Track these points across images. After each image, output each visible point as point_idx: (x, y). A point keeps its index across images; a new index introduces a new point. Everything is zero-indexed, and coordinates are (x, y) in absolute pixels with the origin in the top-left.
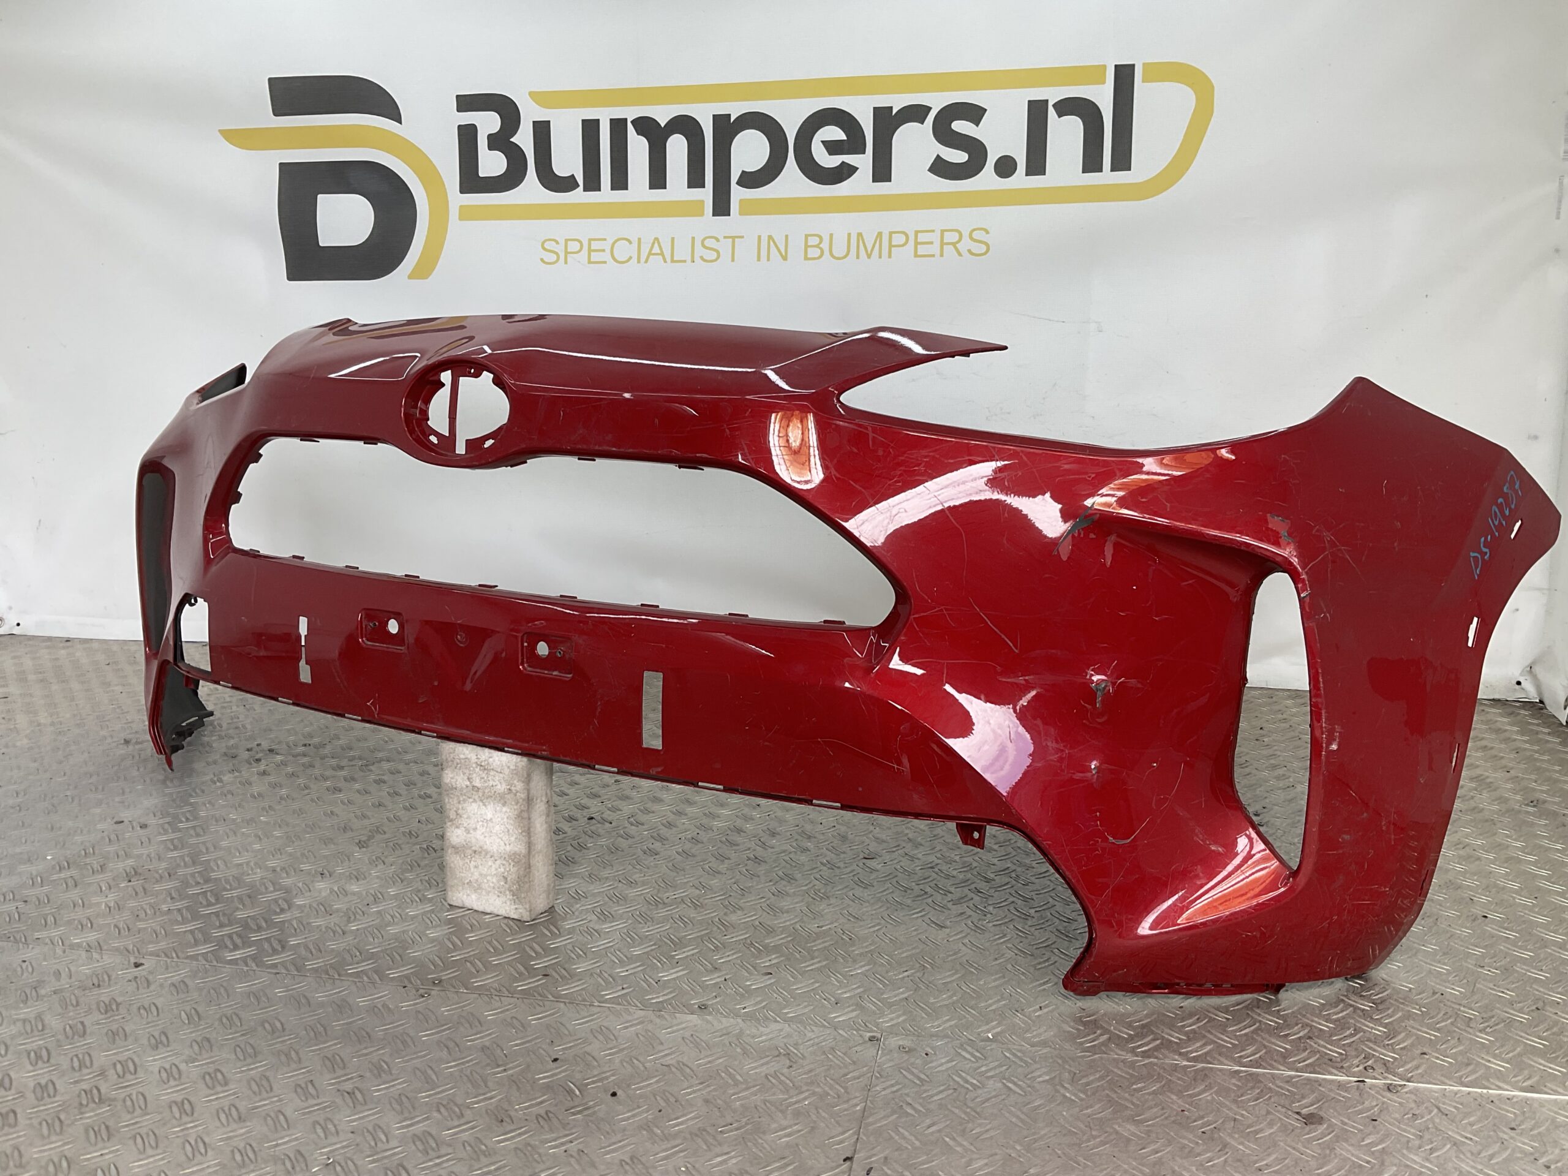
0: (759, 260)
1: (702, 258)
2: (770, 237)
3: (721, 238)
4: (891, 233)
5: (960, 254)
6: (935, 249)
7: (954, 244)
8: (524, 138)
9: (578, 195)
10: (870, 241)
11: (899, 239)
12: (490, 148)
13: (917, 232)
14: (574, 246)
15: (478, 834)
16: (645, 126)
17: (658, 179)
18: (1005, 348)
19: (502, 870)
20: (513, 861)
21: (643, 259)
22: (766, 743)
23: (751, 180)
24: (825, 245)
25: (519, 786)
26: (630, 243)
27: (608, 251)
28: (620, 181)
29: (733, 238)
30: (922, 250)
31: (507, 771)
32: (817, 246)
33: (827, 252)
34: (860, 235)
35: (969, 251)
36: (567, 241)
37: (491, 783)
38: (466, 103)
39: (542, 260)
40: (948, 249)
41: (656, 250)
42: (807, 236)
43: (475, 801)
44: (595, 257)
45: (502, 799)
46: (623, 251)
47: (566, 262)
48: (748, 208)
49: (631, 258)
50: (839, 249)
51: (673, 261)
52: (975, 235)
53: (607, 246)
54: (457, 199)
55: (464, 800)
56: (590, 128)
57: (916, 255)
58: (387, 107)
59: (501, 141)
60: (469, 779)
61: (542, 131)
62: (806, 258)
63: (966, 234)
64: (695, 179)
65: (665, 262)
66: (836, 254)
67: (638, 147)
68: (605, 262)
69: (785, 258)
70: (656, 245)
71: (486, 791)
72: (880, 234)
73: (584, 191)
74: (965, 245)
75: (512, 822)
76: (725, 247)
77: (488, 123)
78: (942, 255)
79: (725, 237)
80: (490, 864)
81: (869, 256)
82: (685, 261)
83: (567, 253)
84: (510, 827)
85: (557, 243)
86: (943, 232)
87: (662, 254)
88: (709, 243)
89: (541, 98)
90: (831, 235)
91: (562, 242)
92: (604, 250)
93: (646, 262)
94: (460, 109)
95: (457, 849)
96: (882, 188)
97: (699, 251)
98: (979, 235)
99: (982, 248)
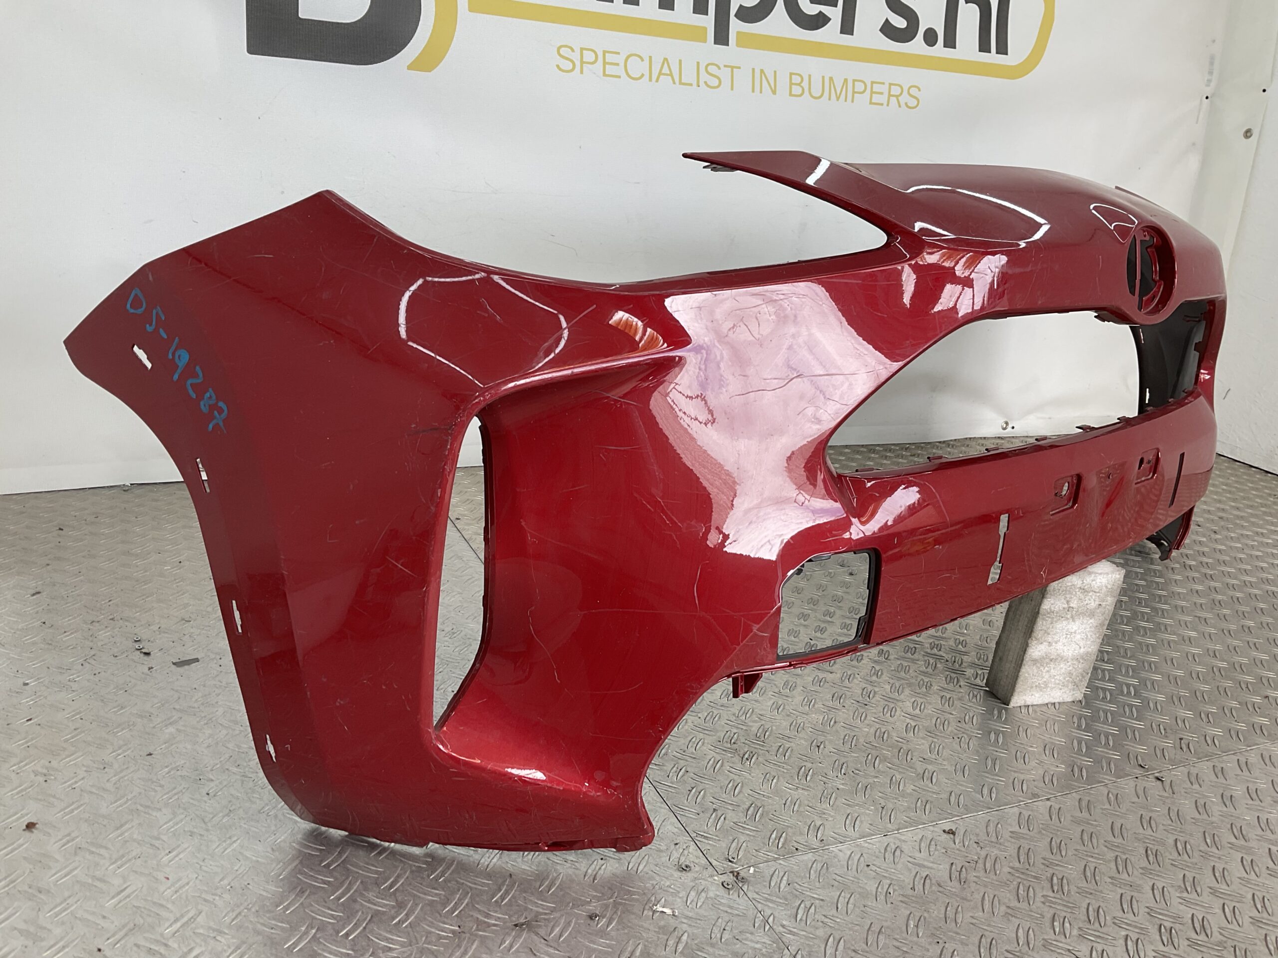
0: (753, 91)
1: (705, 83)
2: (762, 71)
3: (722, 66)
4: (854, 81)
5: (899, 106)
6: (883, 99)
7: (897, 96)
10: (839, 84)
11: (859, 87)
13: (873, 83)
14: (588, 56)
15: (1059, 646)
19: (1071, 668)
20: (1083, 659)
21: (654, 77)
24: (805, 84)
26: (642, 60)
27: (622, 64)
29: (732, 68)
30: (875, 98)
31: (1104, 590)
33: (806, 89)
34: (832, 79)
35: (906, 104)
36: (582, 49)
37: (1087, 602)
39: (558, 66)
40: (892, 100)
41: (666, 70)
42: (791, 74)
43: (1067, 619)
44: (610, 70)
45: (1092, 614)
46: (637, 67)
47: (582, 72)
49: (643, 75)
50: (816, 92)
51: (681, 83)
52: (912, 91)
53: (620, 59)
55: (1056, 622)
57: (871, 103)
60: (1068, 602)
62: (791, 95)
63: (906, 90)
65: (674, 83)
68: (620, 77)
69: (774, 92)
70: (666, 65)
71: (1080, 610)
72: (846, 80)
74: (904, 98)
75: (1093, 629)
76: (725, 74)
78: (888, 105)
79: (725, 66)
80: (1062, 666)
81: (838, 99)
82: (691, 85)
83: (582, 62)
84: (1090, 634)
85: (573, 50)
86: (890, 84)
87: (671, 75)
88: (712, 69)
90: (810, 76)
91: (578, 51)
92: (617, 64)
93: (657, 81)
95: (1035, 661)
97: (704, 76)
98: (914, 91)
99: (913, 103)
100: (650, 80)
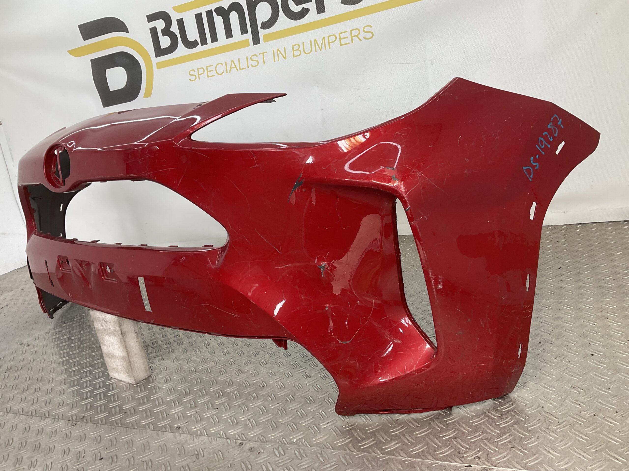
0: (275, 61)
1: (251, 65)
2: (278, 50)
3: (258, 54)
4: (329, 37)
5: (361, 40)
6: (349, 40)
7: (357, 36)
8: (175, 28)
9: (200, 48)
10: (320, 42)
11: (332, 39)
12: (163, 35)
13: (340, 34)
14: (201, 71)
15: (111, 349)
16: (220, 11)
17: (229, 34)
18: (286, 95)
19: (122, 363)
20: (124, 359)
21: (228, 71)
22: (185, 307)
23: (267, 25)
24: (301, 49)
25: (118, 328)
26: (222, 65)
27: (214, 70)
28: (214, 39)
29: (263, 53)
30: (343, 42)
31: (112, 322)
32: (298, 50)
33: (302, 51)
34: (315, 40)
35: (365, 38)
36: (198, 69)
37: (109, 327)
38: (151, 18)
40: (355, 39)
41: (233, 66)
43: (106, 335)
45: (114, 334)
46: (220, 69)
48: (268, 38)
49: (224, 71)
50: (308, 50)
51: (240, 69)
52: (366, 29)
53: (213, 68)
54: (155, 60)
55: (103, 335)
56: (199, 17)
57: (341, 45)
58: (121, 27)
59: (167, 32)
60: (102, 326)
61: (180, 22)
62: (294, 56)
63: (361, 30)
64: (244, 31)
65: (237, 70)
66: (306, 52)
67: (218, 20)
68: (214, 76)
69: (285, 58)
70: (233, 63)
72: (324, 38)
73: (202, 45)
75: (119, 343)
76: (260, 58)
77: (160, 24)
78: (352, 42)
79: (260, 54)
80: (118, 361)
81: (321, 50)
83: (199, 74)
84: (120, 346)
86: (351, 31)
87: (236, 67)
88: (254, 58)
89: (178, 9)
90: (303, 43)
91: (196, 70)
93: (230, 72)
94: (149, 21)
95: (107, 355)
96: (322, 16)
97: (251, 63)
98: (367, 29)
99: (370, 35)
100: (227, 72)
